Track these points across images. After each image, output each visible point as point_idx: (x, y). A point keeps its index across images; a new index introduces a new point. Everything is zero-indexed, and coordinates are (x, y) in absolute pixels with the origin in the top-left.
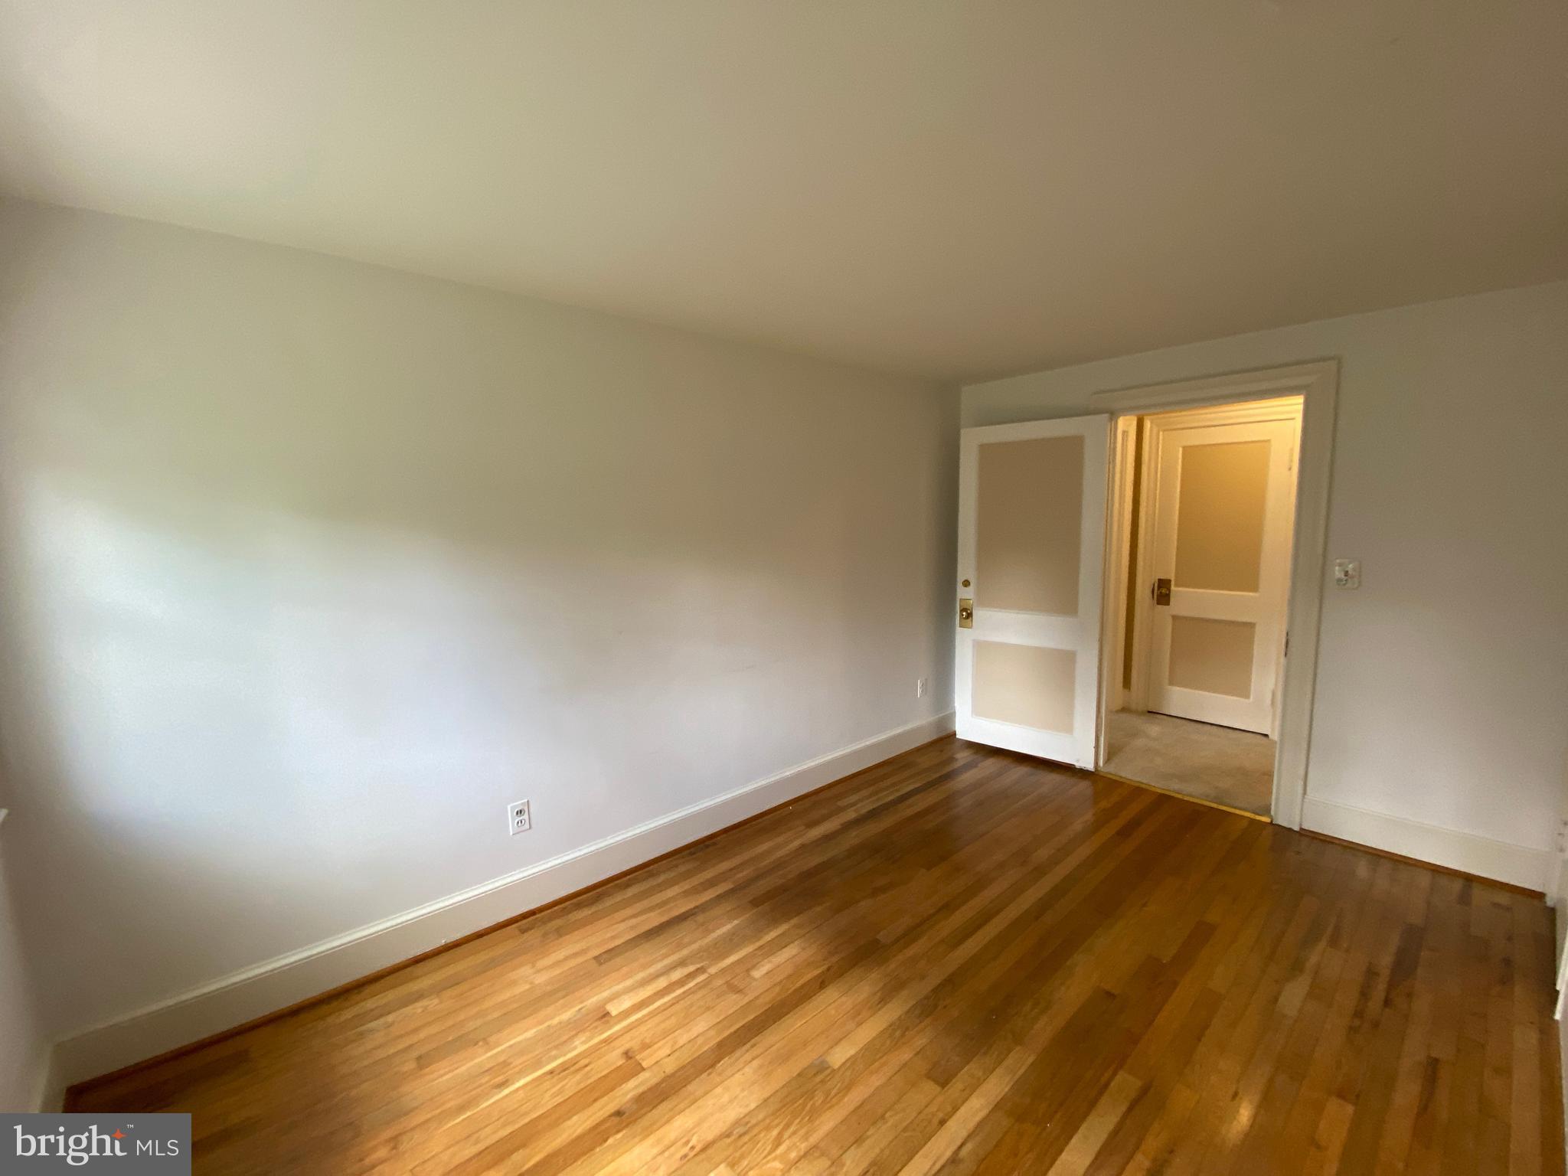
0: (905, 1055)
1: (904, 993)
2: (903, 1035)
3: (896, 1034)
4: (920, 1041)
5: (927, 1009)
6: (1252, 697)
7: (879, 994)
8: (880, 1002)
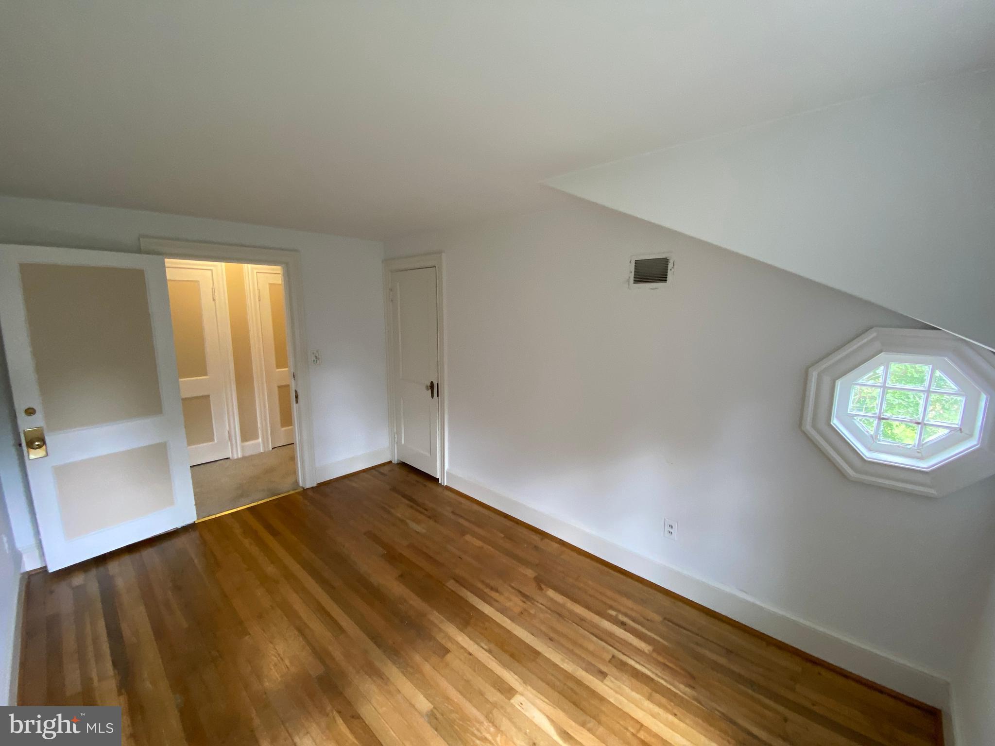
0: (427, 668)
1: (378, 664)
2: (412, 667)
3: (411, 671)
4: (418, 658)
5: (394, 653)
6: (215, 439)
7: (375, 678)
8: (382, 678)
